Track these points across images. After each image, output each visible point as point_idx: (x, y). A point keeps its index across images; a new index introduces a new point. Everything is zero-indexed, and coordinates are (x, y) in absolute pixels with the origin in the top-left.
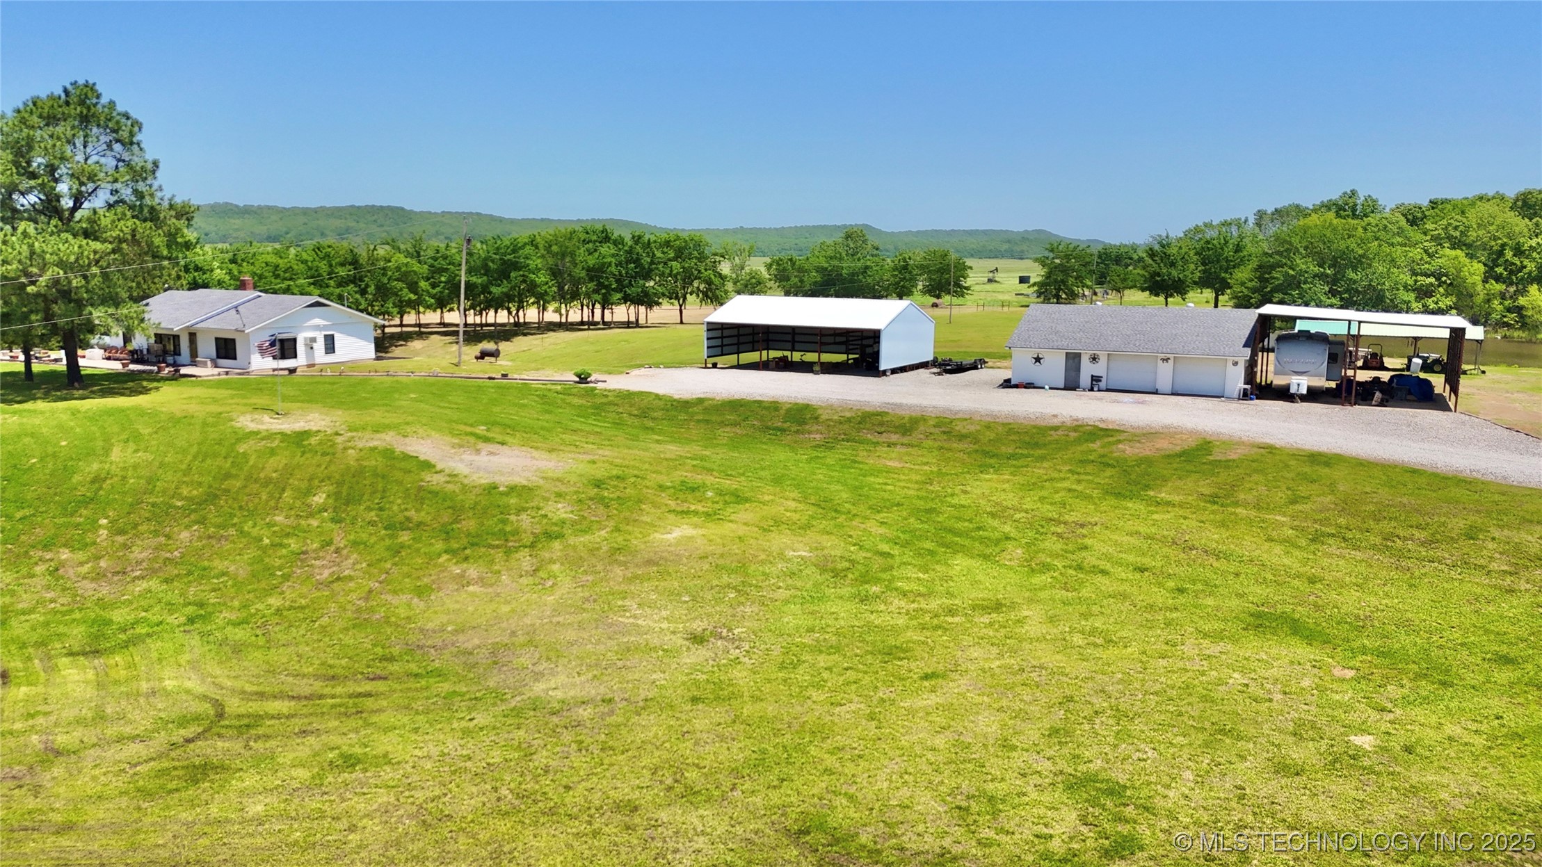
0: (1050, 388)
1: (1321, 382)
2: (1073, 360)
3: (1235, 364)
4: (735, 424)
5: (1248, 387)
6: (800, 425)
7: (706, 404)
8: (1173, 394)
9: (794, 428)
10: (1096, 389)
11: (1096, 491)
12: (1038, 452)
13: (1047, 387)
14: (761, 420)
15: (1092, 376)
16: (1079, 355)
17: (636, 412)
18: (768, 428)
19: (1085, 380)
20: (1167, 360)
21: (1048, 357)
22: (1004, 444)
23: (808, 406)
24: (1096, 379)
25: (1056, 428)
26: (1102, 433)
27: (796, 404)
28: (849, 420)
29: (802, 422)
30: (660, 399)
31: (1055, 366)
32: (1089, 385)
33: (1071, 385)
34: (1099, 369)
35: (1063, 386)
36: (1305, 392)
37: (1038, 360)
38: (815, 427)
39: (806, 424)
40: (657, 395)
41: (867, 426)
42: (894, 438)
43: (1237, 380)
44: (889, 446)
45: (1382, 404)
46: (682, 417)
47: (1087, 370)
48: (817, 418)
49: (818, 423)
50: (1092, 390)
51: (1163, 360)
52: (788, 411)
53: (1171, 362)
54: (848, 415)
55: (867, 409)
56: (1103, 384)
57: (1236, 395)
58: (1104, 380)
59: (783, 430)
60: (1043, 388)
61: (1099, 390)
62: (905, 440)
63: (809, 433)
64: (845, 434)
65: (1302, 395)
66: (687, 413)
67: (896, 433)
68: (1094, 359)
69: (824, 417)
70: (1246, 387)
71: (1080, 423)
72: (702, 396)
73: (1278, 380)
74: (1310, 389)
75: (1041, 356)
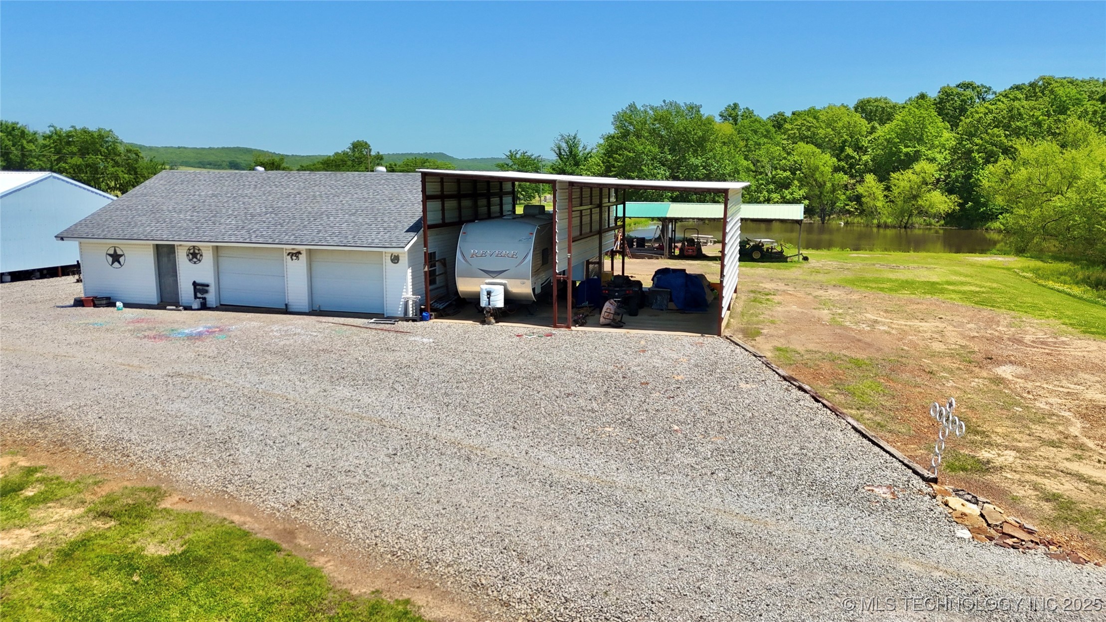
0: (126, 305)
1: (524, 288)
2: (164, 257)
3: (395, 259)
5: (419, 298)
8: (316, 312)
10: (199, 306)
13: (120, 303)
15: (195, 284)
16: (171, 249)
19: (186, 291)
20: (296, 255)
21: (124, 248)
24: (199, 288)
31: (141, 270)
32: (188, 300)
33: (165, 299)
34: (204, 272)
35: (154, 298)
36: (499, 302)
43: (400, 289)
45: (616, 324)
47: (187, 274)
50: (194, 308)
53: (303, 257)
56: (210, 298)
57: (398, 311)
58: (212, 289)
60: (115, 305)
61: (203, 308)
65: (497, 310)
70: (415, 298)
73: (464, 286)
74: (509, 298)
75: (119, 252)
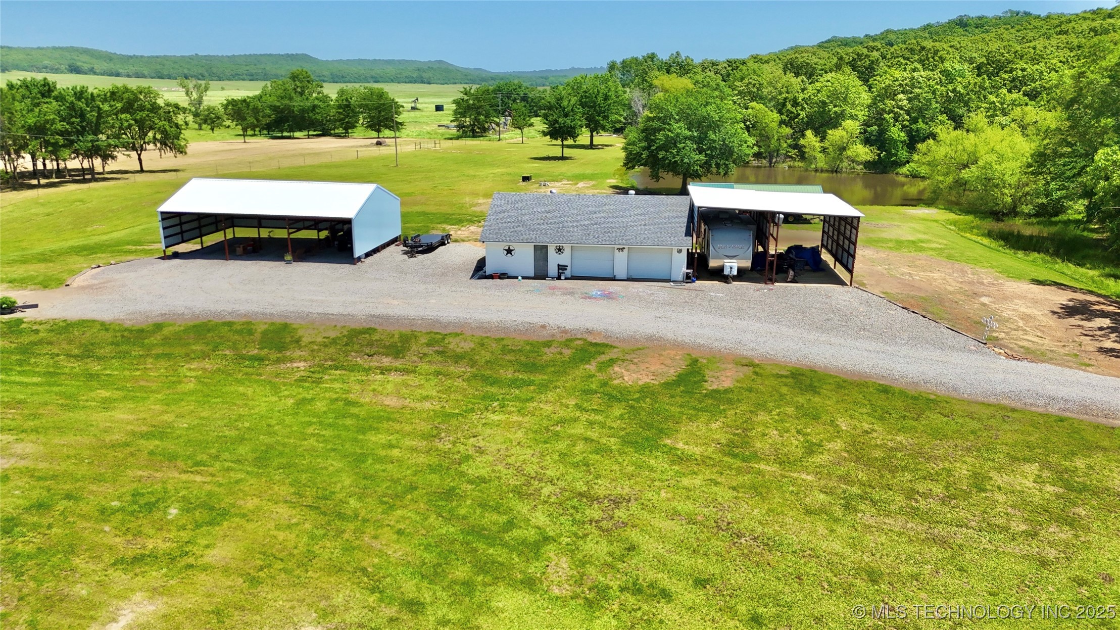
0: (524, 278)
1: (747, 264)
2: (541, 252)
3: (680, 251)
4: (205, 356)
5: (690, 271)
6: (280, 352)
7: (166, 331)
8: (629, 279)
9: (274, 356)
10: (563, 278)
11: (612, 440)
12: (538, 378)
13: (520, 278)
14: (234, 347)
15: (559, 265)
16: (546, 248)
17: (76, 352)
18: (243, 358)
19: (553, 270)
20: (621, 250)
21: (517, 247)
22: (502, 366)
23: (286, 326)
24: (562, 268)
25: (548, 344)
26: (592, 349)
27: (273, 324)
28: (334, 342)
29: (281, 348)
30: (107, 330)
31: (524, 258)
32: (556, 275)
33: (541, 274)
34: (564, 259)
35: (532, 275)
36: (735, 272)
37: (509, 251)
38: (298, 353)
39: (287, 349)
40: (103, 324)
41: (356, 347)
42: (386, 361)
43: (681, 266)
44: (382, 373)
45: (794, 281)
46: (136, 352)
47: (554, 260)
48: (298, 341)
49: (300, 348)
50: (559, 278)
51: (619, 249)
52: (265, 333)
53: (626, 251)
54: (333, 334)
55: (353, 326)
56: (568, 273)
57: (680, 278)
58: (569, 268)
59: (260, 359)
60: (517, 278)
61: (566, 279)
62: (398, 364)
63: (292, 360)
64: (333, 360)
65: (734, 276)
66: (143, 346)
67: (387, 355)
68: (560, 250)
69: (305, 340)
70: (689, 271)
71: (568, 336)
72: (159, 320)
73: (713, 263)
74: (740, 270)
75: (511, 248)
